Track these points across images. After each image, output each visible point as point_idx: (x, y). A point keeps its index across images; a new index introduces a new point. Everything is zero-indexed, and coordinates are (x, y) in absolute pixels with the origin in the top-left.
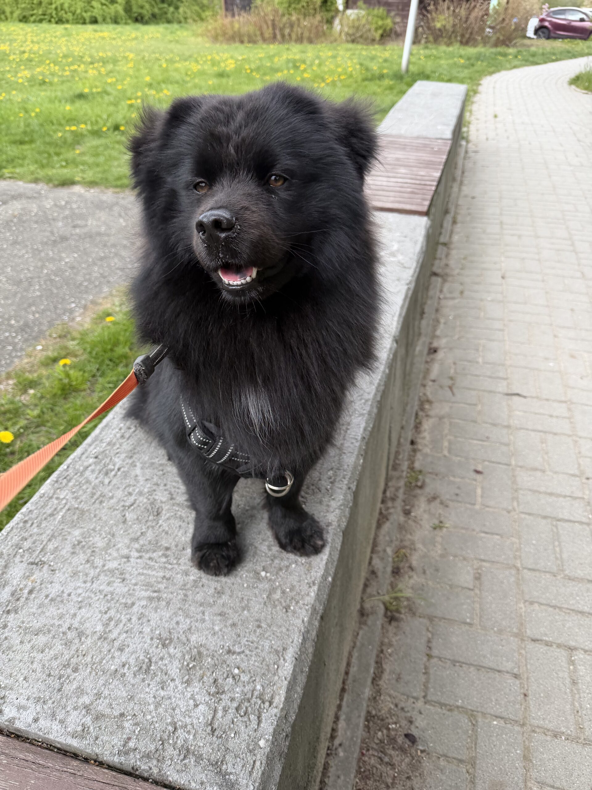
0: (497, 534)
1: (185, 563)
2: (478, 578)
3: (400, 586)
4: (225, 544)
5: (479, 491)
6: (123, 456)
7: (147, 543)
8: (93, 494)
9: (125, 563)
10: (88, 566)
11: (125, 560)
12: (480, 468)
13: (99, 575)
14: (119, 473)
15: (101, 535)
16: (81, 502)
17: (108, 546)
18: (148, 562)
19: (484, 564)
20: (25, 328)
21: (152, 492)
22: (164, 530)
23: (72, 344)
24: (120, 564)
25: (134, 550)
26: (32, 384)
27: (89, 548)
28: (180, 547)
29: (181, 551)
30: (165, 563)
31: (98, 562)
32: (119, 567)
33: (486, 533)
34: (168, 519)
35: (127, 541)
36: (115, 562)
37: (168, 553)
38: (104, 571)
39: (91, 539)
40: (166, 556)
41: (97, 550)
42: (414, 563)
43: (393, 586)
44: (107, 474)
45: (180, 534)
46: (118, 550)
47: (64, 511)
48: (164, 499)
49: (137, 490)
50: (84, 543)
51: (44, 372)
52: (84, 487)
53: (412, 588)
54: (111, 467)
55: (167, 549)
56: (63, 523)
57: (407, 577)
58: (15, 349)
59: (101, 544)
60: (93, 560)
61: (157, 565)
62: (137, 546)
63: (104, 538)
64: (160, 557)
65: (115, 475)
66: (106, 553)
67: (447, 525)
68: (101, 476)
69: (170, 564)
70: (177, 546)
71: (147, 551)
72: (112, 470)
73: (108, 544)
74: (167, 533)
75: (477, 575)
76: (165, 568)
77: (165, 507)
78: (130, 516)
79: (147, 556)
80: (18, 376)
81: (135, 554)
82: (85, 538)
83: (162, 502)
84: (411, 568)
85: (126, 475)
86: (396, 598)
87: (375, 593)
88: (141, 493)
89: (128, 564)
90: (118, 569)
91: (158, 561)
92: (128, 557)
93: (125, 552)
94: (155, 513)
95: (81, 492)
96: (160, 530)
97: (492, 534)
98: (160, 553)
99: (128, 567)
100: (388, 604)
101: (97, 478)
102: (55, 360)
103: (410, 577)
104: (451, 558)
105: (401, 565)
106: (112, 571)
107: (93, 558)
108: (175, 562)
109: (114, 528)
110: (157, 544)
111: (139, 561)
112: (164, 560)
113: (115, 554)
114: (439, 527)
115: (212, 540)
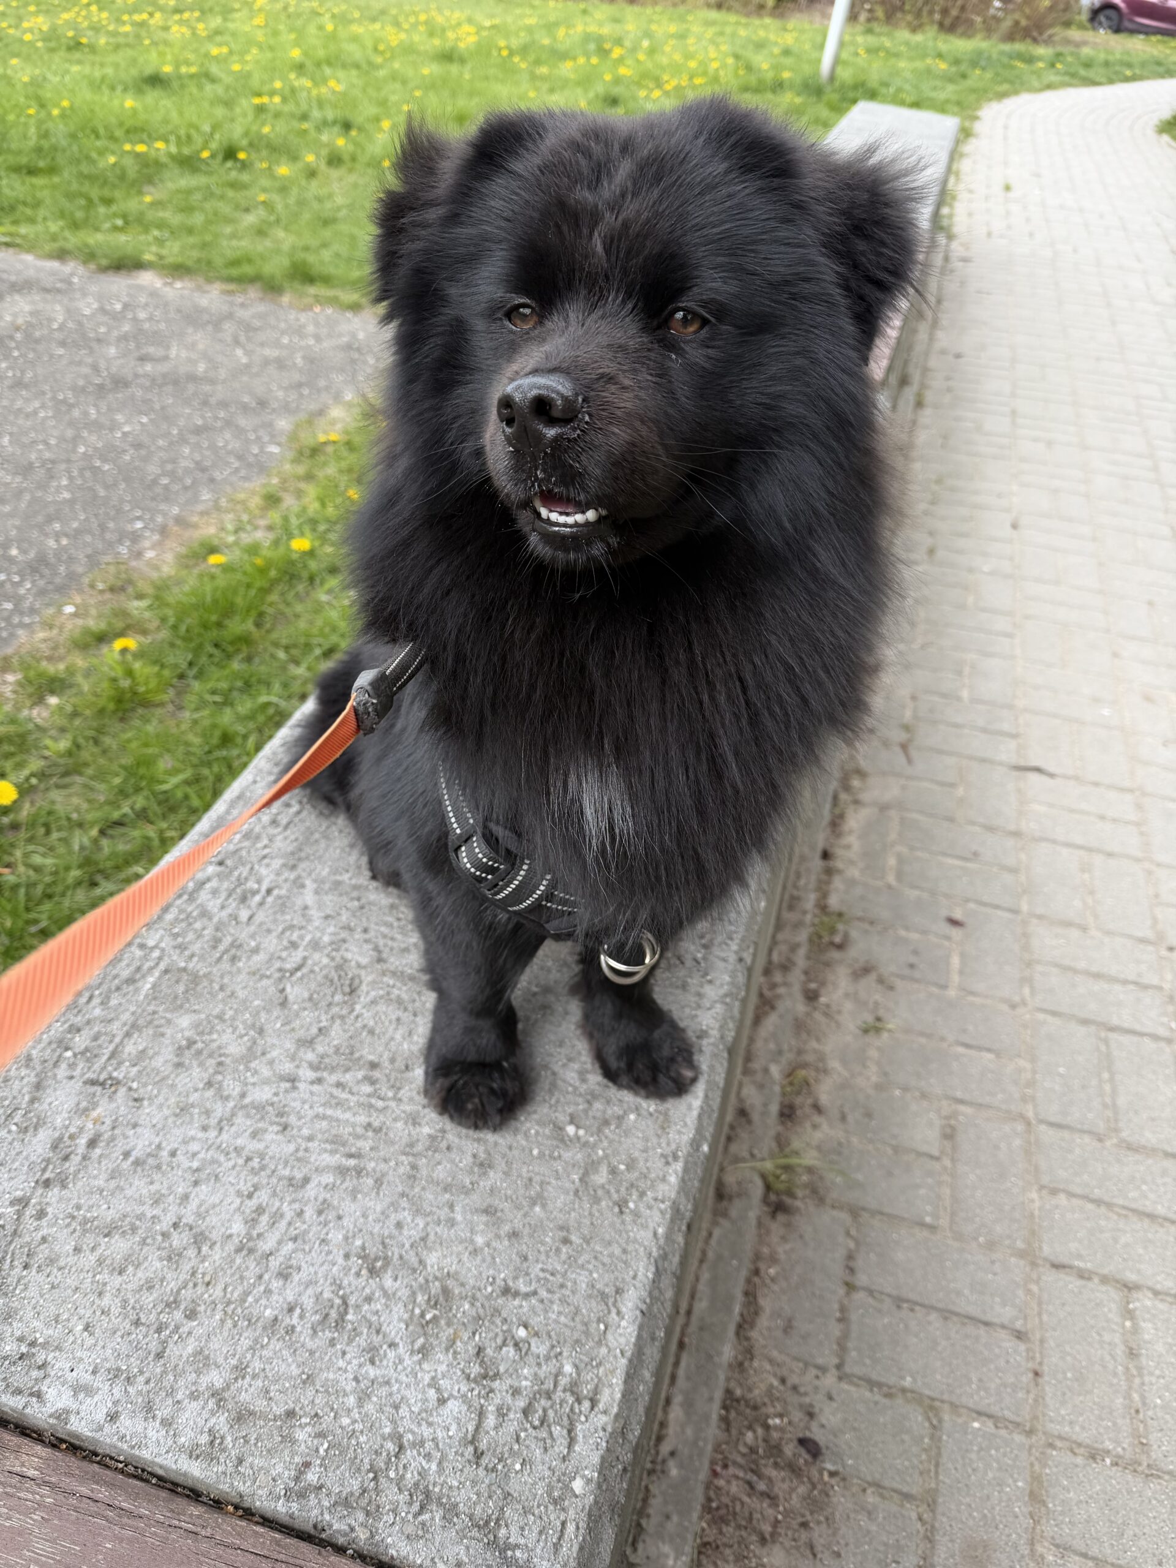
0: (989, 1050)
1: (411, 1099)
2: (949, 1134)
3: (796, 1144)
4: (496, 1066)
5: (955, 961)
6: (277, 863)
7: (331, 1051)
8: (217, 941)
9: (286, 1091)
10: (210, 1093)
11: (288, 1085)
12: (958, 915)
13: (233, 1115)
14: (270, 899)
15: (235, 1029)
16: (192, 956)
17: (250, 1055)
18: (336, 1092)
19: (962, 1108)
20: (37, 566)
21: (338, 944)
22: (365, 1026)
23: (137, 607)
24: (276, 1094)
25: (305, 1065)
26: (56, 685)
27: (211, 1056)
28: (400, 1064)
29: (402, 1072)
30: (369, 1096)
31: (232, 1087)
32: (275, 1099)
33: (968, 1046)
34: (374, 1002)
35: (290, 1045)
36: (266, 1088)
37: (376, 1074)
38: (243, 1107)
39: (215, 1036)
40: (373, 1082)
41: (228, 1061)
42: (824, 1099)
43: (781, 1143)
44: (244, 899)
45: (398, 1037)
46: (271, 1063)
47: (157, 974)
48: (364, 961)
49: (308, 938)
50: (200, 1045)
51: (80, 661)
52: (198, 925)
53: (819, 1148)
54: (252, 885)
55: (374, 1066)
56: (155, 998)
57: (808, 1125)
58: (18, 610)
59: (235, 1049)
60: (220, 1083)
61: (354, 1099)
62: (310, 1056)
63: (241, 1036)
64: (358, 1082)
65: (261, 904)
66: (248, 1069)
67: (890, 1026)
68: (233, 904)
69: (380, 1098)
70: (392, 1060)
71: (333, 1069)
72: (254, 893)
73: (250, 1049)
74: (371, 1032)
75: (948, 1131)
76: (371, 1106)
77: (368, 978)
78: (295, 992)
79: (333, 1078)
80: (25, 667)
81: (308, 1074)
82: (202, 1033)
83: (359, 966)
84: (817, 1108)
85: (283, 905)
86: (787, 1168)
87: (745, 1154)
88: (315, 945)
89: (294, 1095)
90: (272, 1104)
91: (355, 1090)
92: (293, 1080)
93: (287, 1067)
94: (347, 989)
95: (191, 936)
96: (359, 1025)
97: (980, 1049)
98: (360, 1075)
99: (294, 1100)
100: (771, 1179)
101: (223, 907)
102: (102, 638)
103: (815, 1127)
104: (897, 1092)
105: (798, 1101)
106: (260, 1108)
107: (219, 1077)
108: (390, 1094)
109: (263, 1016)
110: (352, 1053)
111: (316, 1088)
112: (367, 1089)
113: (266, 1072)
114: (874, 1028)
115: (472, 1056)
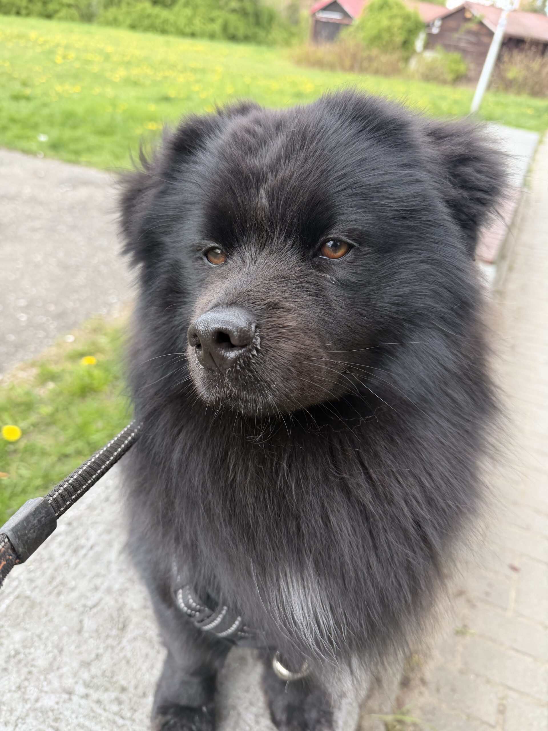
0: (529, 655)
1: (141, 721)
2: (502, 711)
3: (408, 706)
5: (513, 594)
6: (101, 528)
7: (99, 673)
8: (53, 578)
9: (65, 702)
10: (17, 695)
11: (65, 696)
12: (516, 564)
13: (27, 715)
14: (91, 553)
15: (46, 645)
16: (35, 587)
17: (50, 669)
18: (95, 707)
19: (511, 693)
20: (61, 316)
21: (122, 591)
22: (125, 657)
23: (103, 341)
24: (57, 703)
25: (81, 682)
26: (53, 377)
27: (26, 665)
28: (140, 691)
29: (140, 697)
30: (115, 714)
31: (32, 692)
32: (56, 707)
33: (517, 651)
34: (135, 639)
35: (75, 665)
36: (53, 697)
37: (124, 697)
38: (35, 710)
39: (32, 650)
40: (120, 702)
41: (34, 670)
42: (428, 676)
44: (76, 551)
45: (144, 668)
46: (61, 676)
47: (12, 597)
48: (136, 606)
49: (106, 584)
50: (22, 656)
52: (45, 565)
53: (422, 709)
54: (83, 541)
55: (123, 689)
56: (5, 616)
57: (416, 691)
58: (47, 337)
59: (42, 663)
60: (26, 688)
61: (105, 714)
62: (85, 675)
63: (48, 653)
64: (111, 701)
65: (85, 555)
66: (46, 679)
67: (472, 631)
68: (69, 553)
69: (122, 718)
70: (136, 687)
71: (97, 688)
72: (83, 547)
73: (51, 664)
74: (128, 662)
75: (501, 708)
76: (114, 722)
77: (135, 619)
78: (89, 624)
79: (95, 696)
81: (81, 690)
82: (25, 647)
84: (423, 682)
85: (97, 559)
86: (400, 722)
87: (376, 708)
88: (109, 591)
89: (68, 705)
90: (53, 711)
91: (107, 708)
92: (70, 693)
93: (69, 682)
94: (121, 626)
95: (39, 573)
96: (122, 655)
97: (525, 654)
98: (113, 695)
99: (67, 709)
101: (63, 554)
102: (82, 355)
105: (411, 675)
106: (44, 712)
107: (26, 683)
108: (129, 715)
109: (65, 639)
110: (112, 677)
111: (83, 702)
112: (115, 708)
113: (56, 684)
